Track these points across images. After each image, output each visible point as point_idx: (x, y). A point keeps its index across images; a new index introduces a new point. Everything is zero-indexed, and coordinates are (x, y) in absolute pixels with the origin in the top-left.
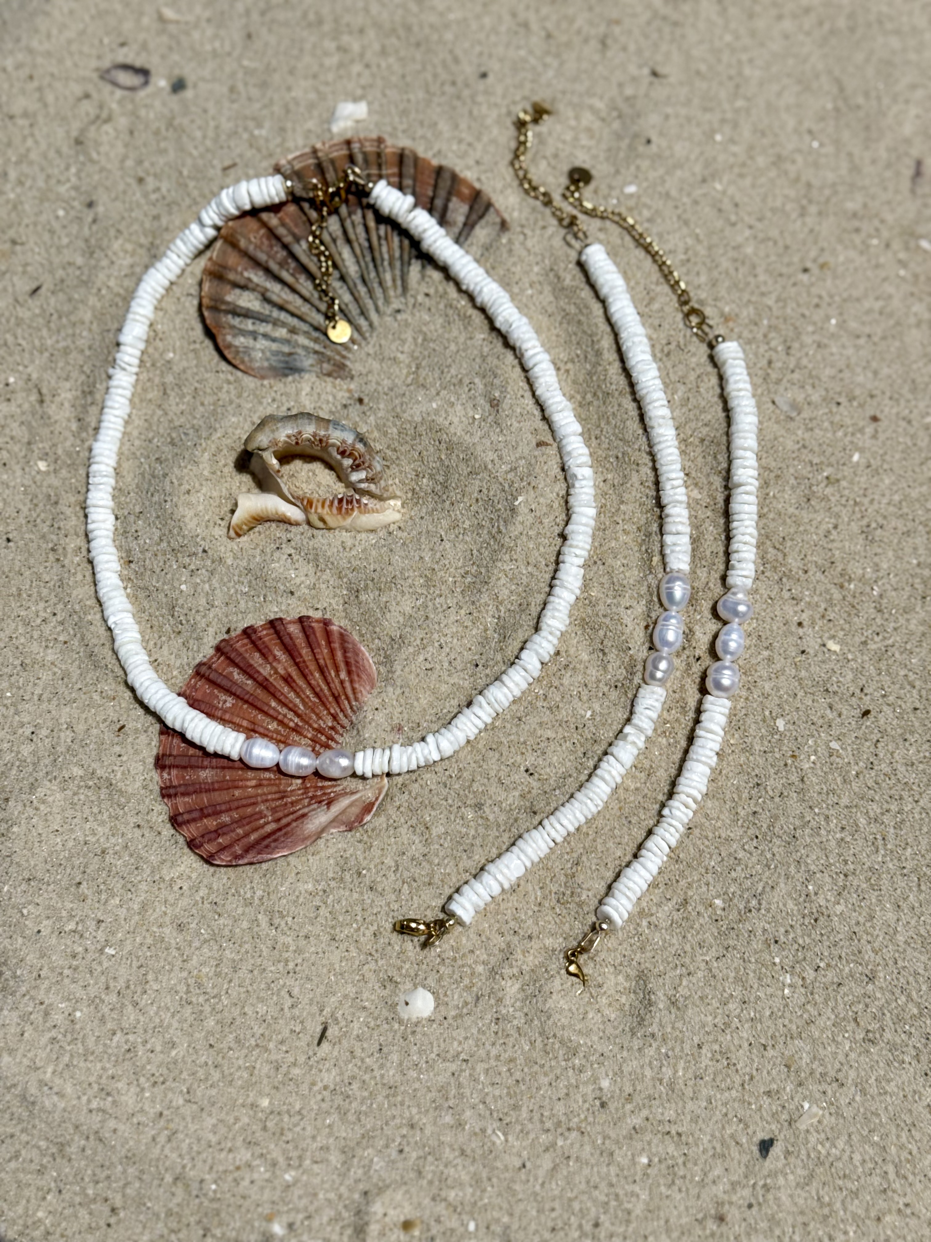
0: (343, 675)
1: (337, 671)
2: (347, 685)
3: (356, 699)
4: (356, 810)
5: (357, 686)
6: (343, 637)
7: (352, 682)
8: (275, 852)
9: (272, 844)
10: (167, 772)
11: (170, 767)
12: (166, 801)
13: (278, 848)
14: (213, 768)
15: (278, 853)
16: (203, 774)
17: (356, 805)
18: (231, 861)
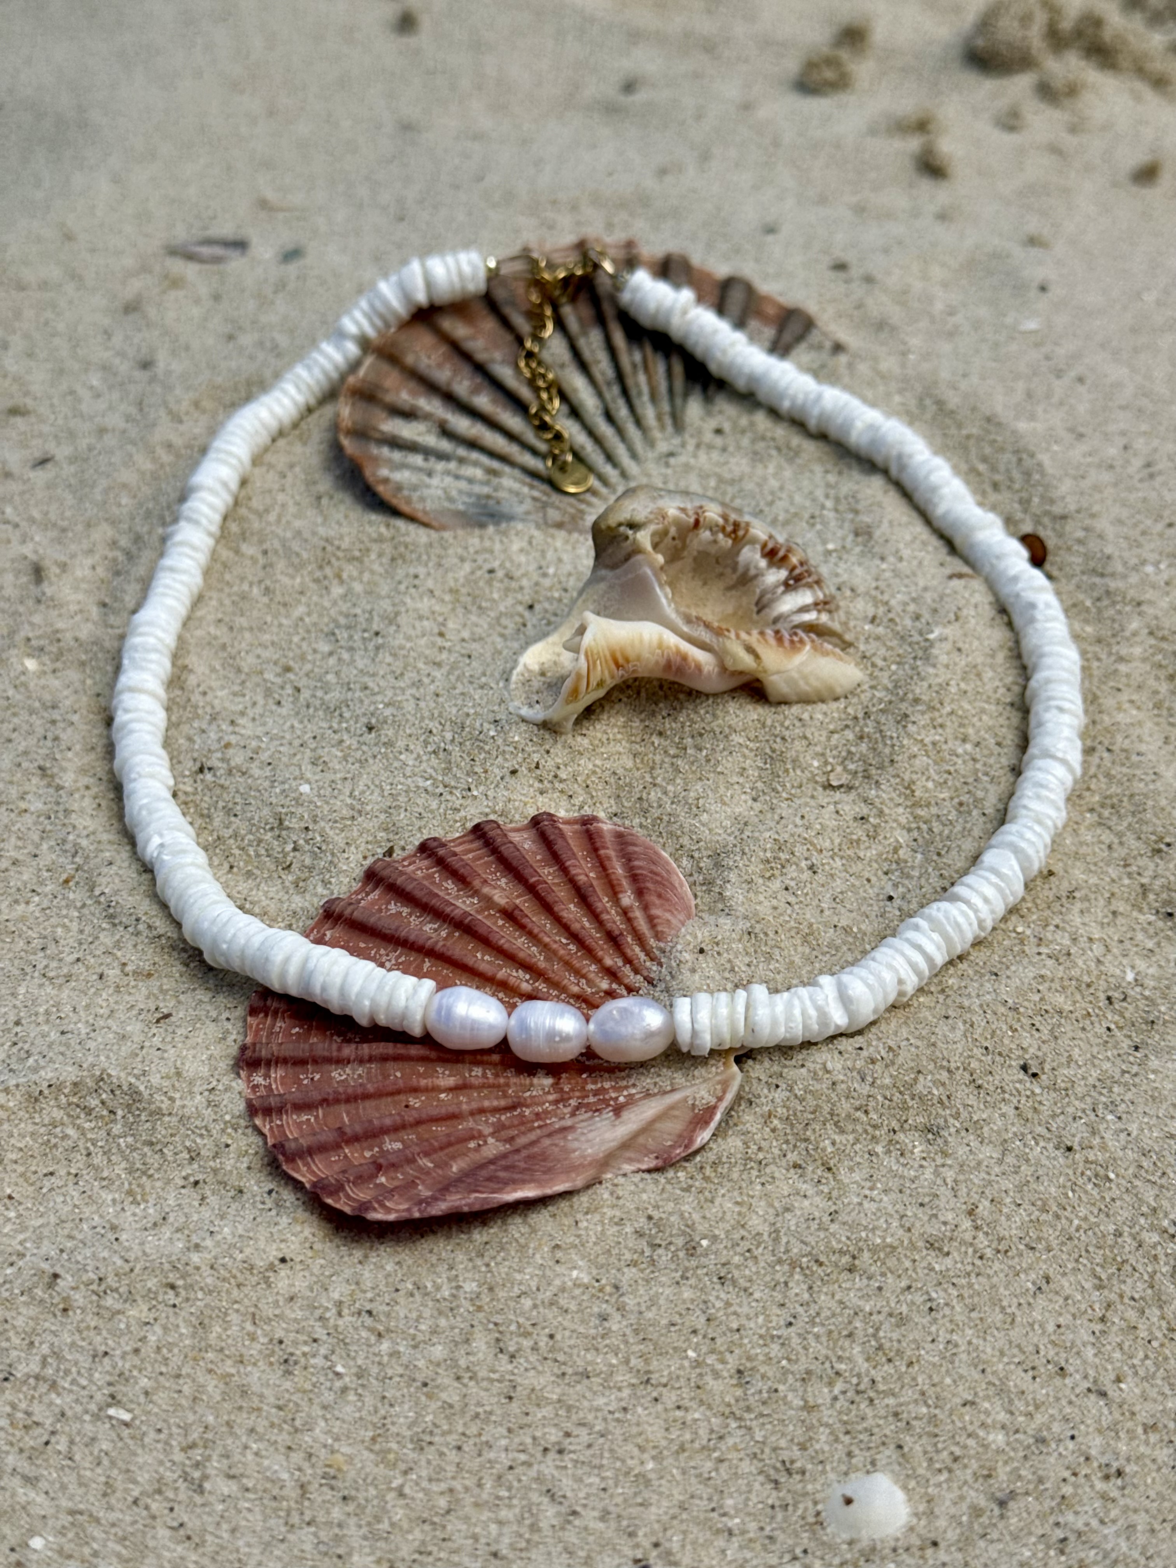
0: (628, 899)
1: (614, 892)
2: (638, 914)
3: (658, 936)
4: (674, 1126)
5: (656, 912)
6: (622, 839)
7: (646, 908)
8: (508, 1189)
9: (502, 1174)
10: (262, 1071)
11: (268, 1063)
12: (258, 1122)
13: (514, 1182)
14: (361, 1061)
15: (515, 1190)
16: (338, 1075)
17: (675, 1117)
18: (408, 1210)
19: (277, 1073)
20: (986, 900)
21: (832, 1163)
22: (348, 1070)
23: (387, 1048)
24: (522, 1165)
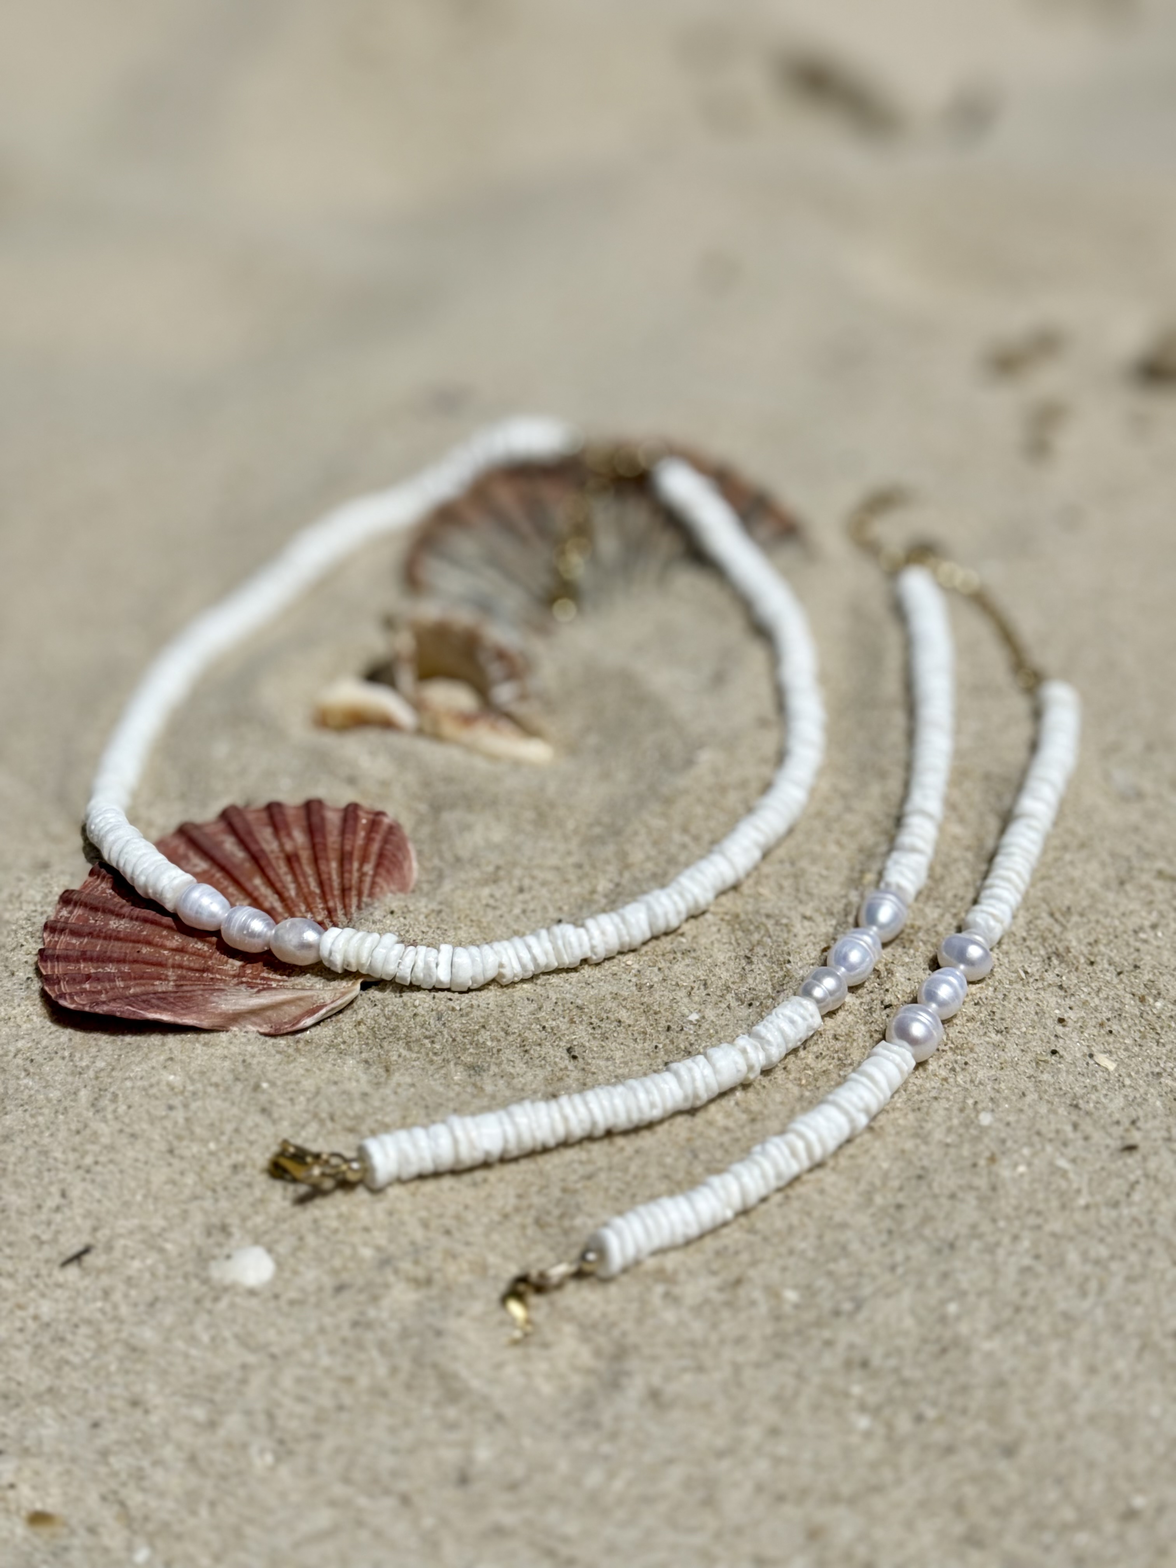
0: (368, 868)
1: (364, 860)
2: (368, 880)
3: (371, 895)
4: (294, 1011)
5: (379, 880)
6: (392, 831)
7: (376, 874)
8: (152, 1010)
9: (154, 1001)
10: (70, 908)
11: (75, 905)
12: (45, 935)
13: (158, 1007)
14: (131, 919)
15: (156, 1012)
16: (114, 924)
17: (300, 1006)
18: (84, 1005)
19: (78, 911)
20: (603, 933)
21: (392, 1068)
22: (122, 922)
23: (150, 914)
24: (172, 1000)
